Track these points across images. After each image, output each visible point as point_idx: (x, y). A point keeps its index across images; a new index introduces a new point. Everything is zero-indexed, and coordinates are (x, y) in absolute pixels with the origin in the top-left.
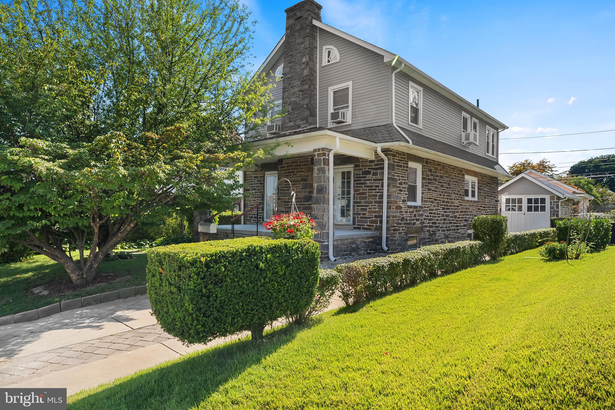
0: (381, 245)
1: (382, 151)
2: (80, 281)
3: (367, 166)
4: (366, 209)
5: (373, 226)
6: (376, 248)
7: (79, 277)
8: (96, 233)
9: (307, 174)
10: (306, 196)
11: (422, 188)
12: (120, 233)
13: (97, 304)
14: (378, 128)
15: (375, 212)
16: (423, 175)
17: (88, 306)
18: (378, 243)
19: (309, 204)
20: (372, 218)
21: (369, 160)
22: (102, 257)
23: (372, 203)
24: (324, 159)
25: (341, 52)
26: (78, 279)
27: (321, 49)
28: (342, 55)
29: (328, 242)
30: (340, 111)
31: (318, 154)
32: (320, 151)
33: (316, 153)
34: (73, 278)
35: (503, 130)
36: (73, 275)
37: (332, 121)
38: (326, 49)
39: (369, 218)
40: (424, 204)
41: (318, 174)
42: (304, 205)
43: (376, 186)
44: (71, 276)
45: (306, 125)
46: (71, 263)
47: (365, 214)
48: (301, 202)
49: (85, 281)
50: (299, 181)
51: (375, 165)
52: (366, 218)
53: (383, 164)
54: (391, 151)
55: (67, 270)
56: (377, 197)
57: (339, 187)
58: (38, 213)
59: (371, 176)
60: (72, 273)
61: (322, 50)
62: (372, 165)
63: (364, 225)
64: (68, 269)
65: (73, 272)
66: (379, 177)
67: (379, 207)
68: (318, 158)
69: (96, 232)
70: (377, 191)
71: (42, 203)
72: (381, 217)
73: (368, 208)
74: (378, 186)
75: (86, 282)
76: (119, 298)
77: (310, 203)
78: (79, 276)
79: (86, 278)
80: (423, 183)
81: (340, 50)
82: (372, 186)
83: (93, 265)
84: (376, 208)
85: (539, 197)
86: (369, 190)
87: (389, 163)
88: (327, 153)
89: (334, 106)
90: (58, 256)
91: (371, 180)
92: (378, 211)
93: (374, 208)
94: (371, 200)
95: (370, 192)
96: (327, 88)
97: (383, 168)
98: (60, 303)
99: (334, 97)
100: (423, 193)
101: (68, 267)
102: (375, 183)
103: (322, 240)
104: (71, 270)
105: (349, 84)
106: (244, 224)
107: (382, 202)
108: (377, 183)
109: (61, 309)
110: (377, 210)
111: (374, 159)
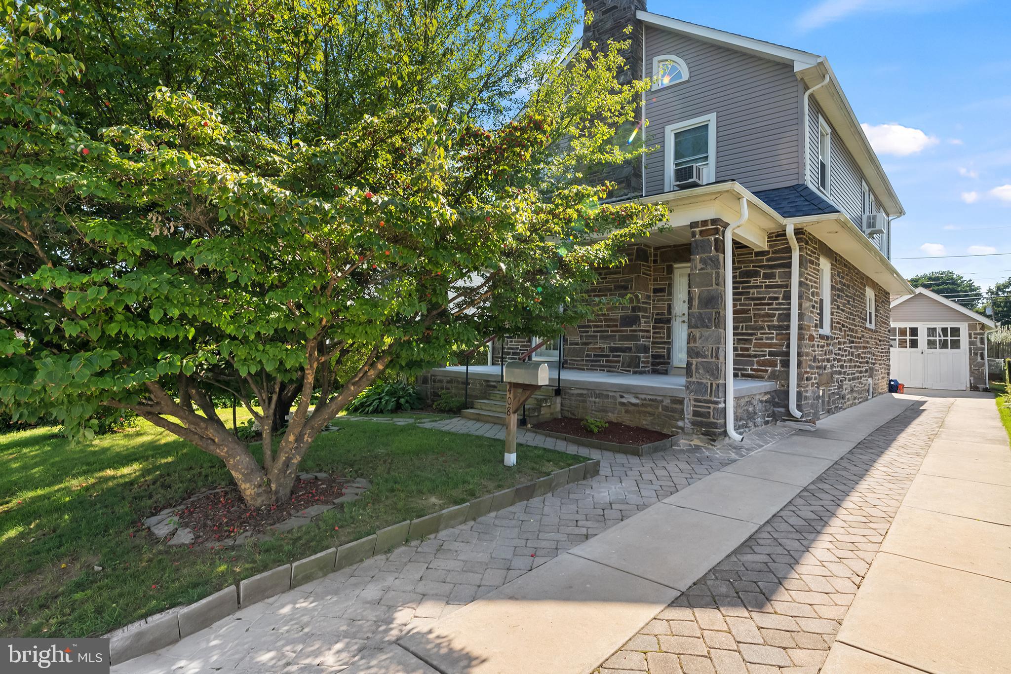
0: (787, 407)
1: (796, 234)
2: (264, 498)
3: (752, 261)
4: (751, 340)
5: (767, 371)
6: (773, 412)
7: (261, 490)
8: (308, 386)
9: (627, 277)
10: (627, 317)
11: (832, 304)
12: (354, 384)
13: (325, 575)
14: (776, 192)
15: (770, 346)
16: (832, 281)
17: (306, 582)
18: (777, 403)
19: (631, 331)
20: (765, 356)
21: (757, 250)
22: (310, 440)
23: (762, 328)
24: (716, 239)
25: (691, 65)
26: (259, 495)
27: (649, 62)
28: (692, 70)
29: (725, 402)
30: (695, 165)
31: (701, 232)
32: (707, 225)
33: (697, 230)
34: (248, 492)
35: (898, 217)
36: (248, 485)
37: (678, 183)
38: (659, 62)
39: (755, 356)
40: (835, 334)
41: (702, 269)
42: (622, 331)
43: (770, 298)
44: (243, 486)
45: (626, 191)
46: (243, 456)
47: (747, 349)
48: (616, 326)
49: (274, 498)
50: (610, 290)
51: (768, 260)
52: (749, 356)
53: (790, 258)
54: (804, 234)
55: (233, 473)
56: (775, 319)
57: (684, 302)
58: (188, 331)
59: (760, 279)
60: (245, 481)
61: (652, 63)
62: (762, 261)
63: (746, 370)
64: (236, 471)
65: (247, 478)
66: (778, 280)
67: (779, 337)
68: (701, 238)
69: (310, 383)
70: (774, 306)
71: (201, 303)
72: (787, 354)
73: (753, 337)
74: (777, 298)
75: (277, 501)
76: (374, 554)
77: (634, 328)
78: (260, 486)
79: (277, 492)
80: (832, 295)
81: (688, 61)
82: (764, 298)
83: (291, 459)
84: (772, 338)
85: (949, 325)
86: (755, 305)
87: (801, 256)
88: (721, 229)
89: (676, 158)
90: (213, 441)
91: (761, 287)
92: (776, 344)
93: (767, 339)
94: (760, 323)
95: (759, 310)
96: (664, 128)
97: (789, 265)
98: (238, 587)
99: (677, 144)
100: (832, 314)
101: (235, 467)
102: (769, 293)
103: (715, 399)
104: (243, 474)
105: (711, 119)
106: (493, 364)
107: (788, 327)
108: (775, 293)
109: (239, 603)
110: (775, 341)
111: (766, 248)
